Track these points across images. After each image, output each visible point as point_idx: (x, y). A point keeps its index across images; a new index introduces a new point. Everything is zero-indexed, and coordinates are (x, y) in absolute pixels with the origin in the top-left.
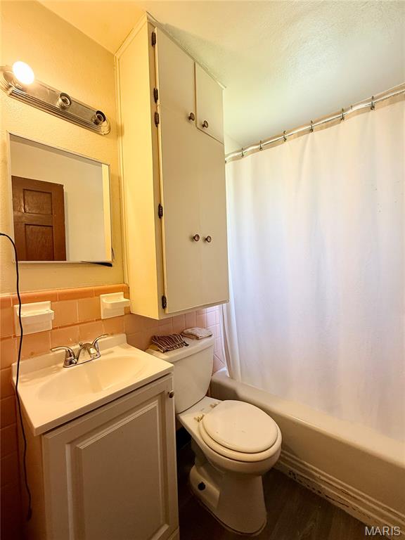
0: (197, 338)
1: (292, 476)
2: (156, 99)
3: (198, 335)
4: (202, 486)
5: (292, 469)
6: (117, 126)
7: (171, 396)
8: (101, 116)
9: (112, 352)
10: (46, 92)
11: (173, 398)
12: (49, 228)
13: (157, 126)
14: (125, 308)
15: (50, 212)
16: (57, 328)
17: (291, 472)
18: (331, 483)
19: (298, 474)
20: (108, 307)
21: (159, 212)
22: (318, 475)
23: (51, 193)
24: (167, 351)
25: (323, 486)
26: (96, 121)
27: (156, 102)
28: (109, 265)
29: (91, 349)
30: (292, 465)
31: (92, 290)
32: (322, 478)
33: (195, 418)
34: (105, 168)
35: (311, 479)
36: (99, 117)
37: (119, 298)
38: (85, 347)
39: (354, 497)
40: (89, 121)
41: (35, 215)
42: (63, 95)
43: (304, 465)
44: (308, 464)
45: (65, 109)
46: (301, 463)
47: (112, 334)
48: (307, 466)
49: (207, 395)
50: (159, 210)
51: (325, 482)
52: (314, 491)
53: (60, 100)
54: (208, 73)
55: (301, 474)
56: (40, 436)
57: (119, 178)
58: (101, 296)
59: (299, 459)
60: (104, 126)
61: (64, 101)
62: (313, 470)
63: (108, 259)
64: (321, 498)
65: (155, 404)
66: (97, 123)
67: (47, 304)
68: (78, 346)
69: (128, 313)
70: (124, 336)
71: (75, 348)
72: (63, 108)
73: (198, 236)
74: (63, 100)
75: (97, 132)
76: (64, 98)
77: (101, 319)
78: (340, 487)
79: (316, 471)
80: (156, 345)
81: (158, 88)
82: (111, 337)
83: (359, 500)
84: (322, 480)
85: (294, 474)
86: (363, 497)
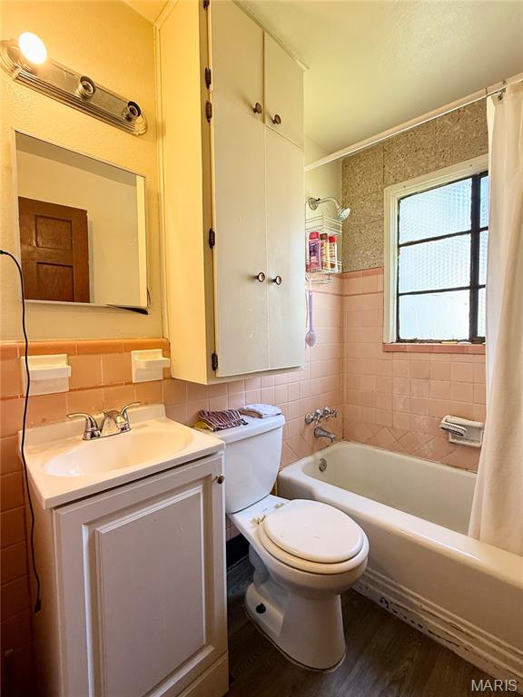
0: (260, 416)
1: (384, 605)
2: (208, 83)
3: (261, 412)
4: (261, 609)
5: (383, 594)
6: (156, 122)
7: (220, 481)
8: (134, 109)
9: (146, 426)
10: (63, 75)
11: (223, 483)
12: (68, 268)
13: (209, 121)
14: (164, 369)
15: (69, 247)
16: (75, 390)
17: (382, 599)
18: (436, 615)
19: (392, 603)
20: (143, 366)
21: (210, 240)
22: (418, 604)
23: (70, 222)
24: (218, 429)
25: (426, 619)
26: (128, 116)
27: (208, 87)
28: (143, 312)
29: (118, 418)
30: (384, 589)
31: (121, 344)
32: (425, 607)
33: (254, 520)
34: (140, 181)
35: (410, 609)
36: (132, 111)
37: (157, 355)
38: (111, 415)
39: (466, 633)
40: (118, 115)
41: (50, 250)
42: (83, 79)
43: (402, 590)
44: (407, 590)
45: (87, 100)
46: (395, 587)
47: (146, 404)
48: (404, 592)
49: (273, 493)
50: (210, 236)
51: (429, 612)
52: (412, 625)
53: (81, 87)
54: (282, 47)
55: (397, 602)
56: (51, 509)
57: (159, 195)
58: (132, 352)
59: (393, 582)
60: (139, 122)
61: (86, 87)
62: (412, 596)
63: (143, 304)
64: (422, 634)
65: (198, 490)
66: (129, 119)
67: (63, 358)
68: (102, 416)
69: (168, 377)
70: (162, 407)
71: (98, 417)
72: (85, 97)
73: (263, 276)
74: (84, 86)
75: (129, 131)
76: (85, 83)
77: (131, 383)
78: (448, 620)
79: (417, 598)
80: (205, 421)
81: (211, 68)
82: (145, 408)
83: (473, 637)
84: (424, 610)
85: (387, 602)
86: (479, 633)
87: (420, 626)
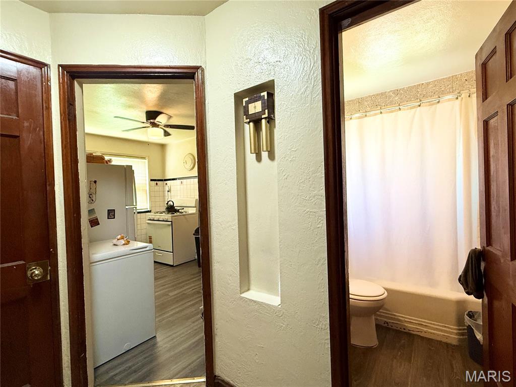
1: (386, 325)
5: (386, 320)
17: (385, 322)
18: (411, 321)
19: (390, 322)
22: (403, 319)
25: (406, 325)
30: (386, 317)
32: (406, 320)
35: (399, 323)
39: (425, 325)
43: (395, 315)
44: (397, 314)
46: (391, 315)
51: (408, 321)
52: (400, 330)
55: (392, 321)
62: (400, 316)
79: (402, 317)
83: (428, 326)
85: (387, 323)
86: (431, 324)
87: (404, 329)
